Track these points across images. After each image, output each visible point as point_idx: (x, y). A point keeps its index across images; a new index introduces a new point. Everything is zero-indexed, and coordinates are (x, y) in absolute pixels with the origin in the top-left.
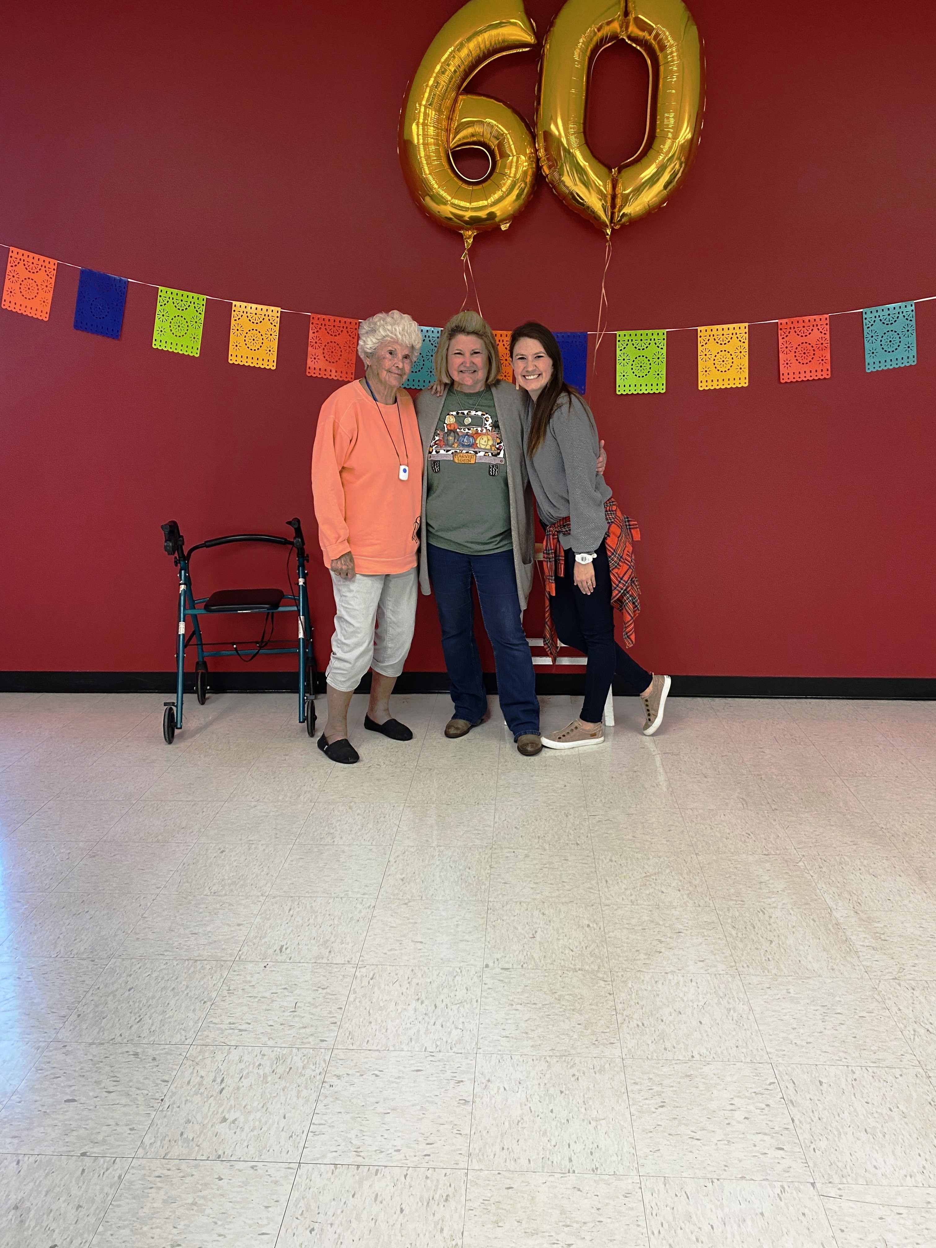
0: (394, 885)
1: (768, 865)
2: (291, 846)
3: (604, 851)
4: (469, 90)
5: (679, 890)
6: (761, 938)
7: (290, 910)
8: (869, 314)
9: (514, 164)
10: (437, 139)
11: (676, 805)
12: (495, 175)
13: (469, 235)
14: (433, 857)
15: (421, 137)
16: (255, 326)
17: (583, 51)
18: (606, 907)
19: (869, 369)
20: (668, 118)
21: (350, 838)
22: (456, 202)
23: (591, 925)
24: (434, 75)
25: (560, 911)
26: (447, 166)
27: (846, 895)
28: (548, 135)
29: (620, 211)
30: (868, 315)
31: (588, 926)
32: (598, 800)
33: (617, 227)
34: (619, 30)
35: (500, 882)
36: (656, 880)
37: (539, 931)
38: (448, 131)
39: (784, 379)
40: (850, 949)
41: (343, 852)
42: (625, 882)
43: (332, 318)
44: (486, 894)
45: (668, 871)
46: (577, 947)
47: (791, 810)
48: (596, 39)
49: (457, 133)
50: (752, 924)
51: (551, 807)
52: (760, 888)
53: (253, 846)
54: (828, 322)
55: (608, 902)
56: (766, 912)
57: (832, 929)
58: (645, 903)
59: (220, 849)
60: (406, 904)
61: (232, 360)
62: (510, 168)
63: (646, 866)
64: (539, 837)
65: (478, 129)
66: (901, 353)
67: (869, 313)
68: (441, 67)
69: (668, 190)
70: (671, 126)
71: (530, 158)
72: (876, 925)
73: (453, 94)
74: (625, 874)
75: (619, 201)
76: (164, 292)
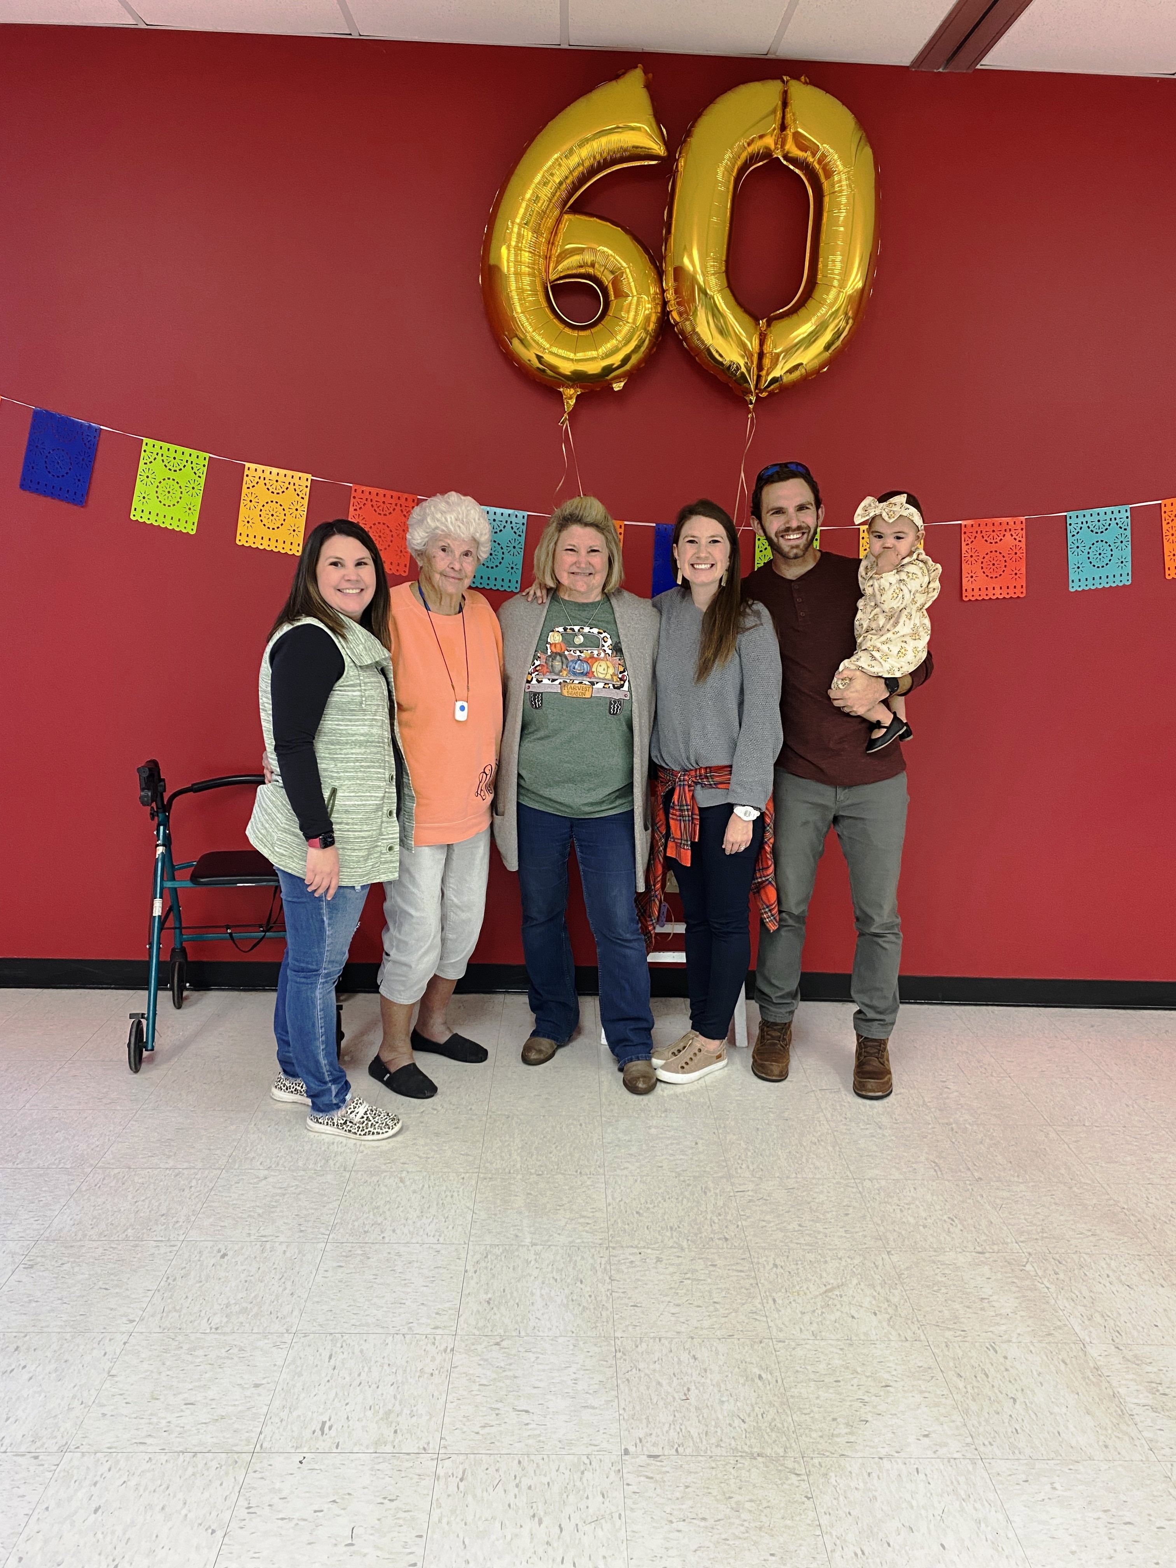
0: (478, 1312)
1: (986, 1269)
2: (323, 1245)
3: (764, 1249)
4: (576, 209)
5: (875, 1314)
6: (999, 1394)
7: (330, 1357)
8: (1075, 519)
9: (633, 307)
10: (533, 269)
11: (848, 1173)
12: (607, 318)
13: (570, 395)
14: (528, 1262)
15: (512, 264)
16: (275, 498)
17: (728, 170)
18: (781, 1345)
19: (1074, 587)
20: (833, 261)
21: (406, 1231)
22: (555, 350)
23: (764, 1376)
24: (533, 186)
25: (717, 1353)
26: (544, 304)
27: (1098, 1318)
28: (679, 271)
29: (768, 374)
30: (1073, 521)
31: (760, 1377)
32: (743, 1167)
33: (764, 394)
34: (772, 147)
35: (627, 1305)
36: (841, 1296)
37: (693, 1388)
38: (548, 258)
39: (967, 596)
40: (1122, 1411)
41: (399, 1255)
42: (800, 1301)
43: (382, 492)
44: (610, 1325)
45: (855, 1281)
46: (749, 1416)
47: (999, 1180)
48: (744, 156)
49: (559, 262)
50: (983, 1370)
51: (682, 1178)
52: (982, 1309)
53: (268, 1245)
54: (1024, 526)
55: (781, 1335)
56: (997, 1348)
57: (1091, 1377)
58: (833, 1337)
59: (219, 1251)
60: (497, 1344)
61: (241, 541)
62: (628, 312)
63: (824, 1274)
64: (671, 1228)
65: (588, 257)
66: (1113, 569)
67: (1074, 517)
68: (543, 176)
69: (830, 351)
70: (837, 272)
71: (654, 299)
72: (1149, 1368)
73: (557, 212)
74: (798, 1288)
75: (767, 362)
76: (150, 446)
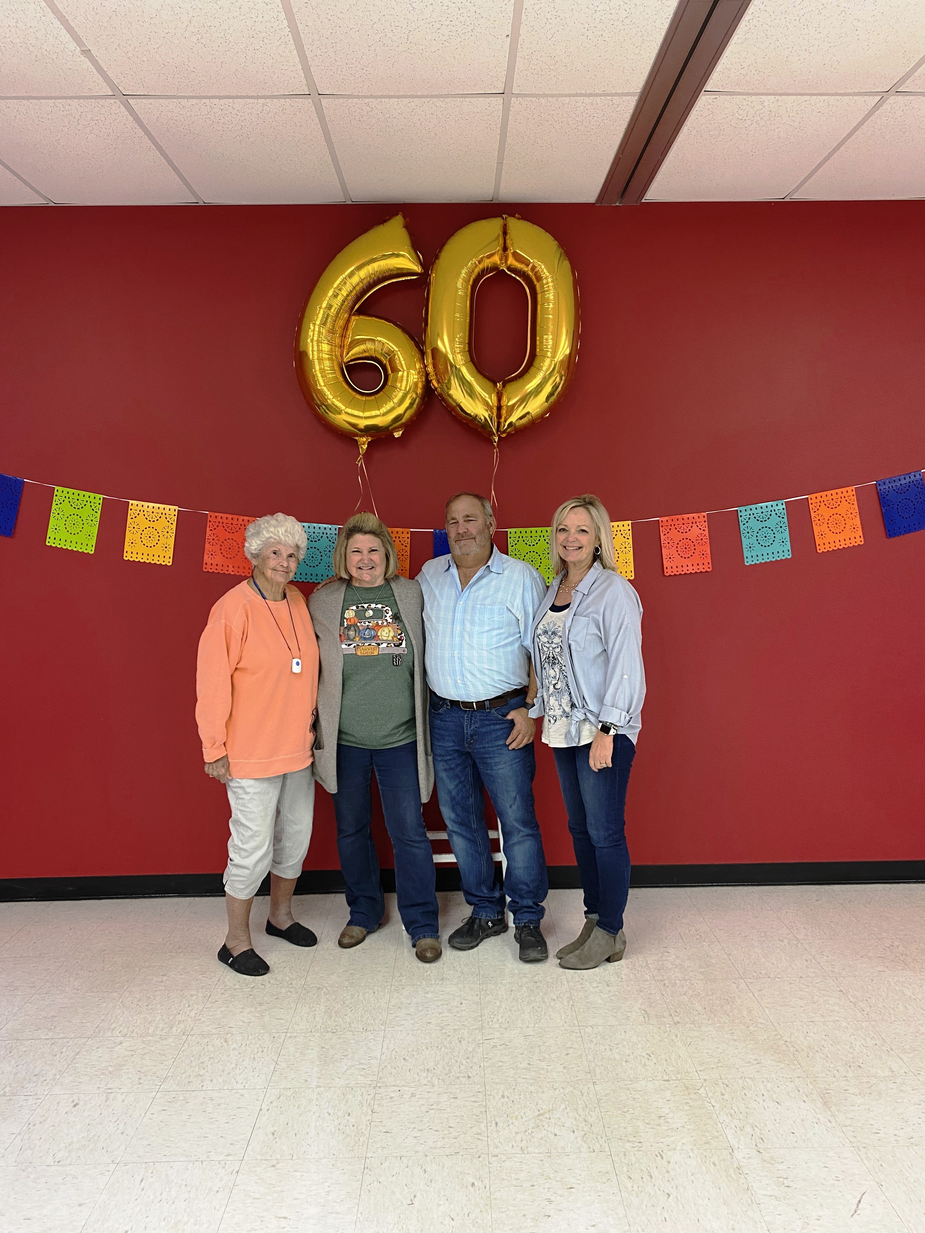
0: (264, 1141)
1: (668, 1094)
2: (154, 1094)
3: (497, 1084)
4: (361, 312)
5: (574, 1132)
6: (658, 1191)
7: (142, 1181)
8: (744, 512)
9: (405, 378)
10: (331, 355)
11: (575, 1022)
12: (387, 387)
13: (364, 442)
14: (311, 1101)
15: (315, 353)
16: (151, 524)
17: (466, 281)
18: (494, 1159)
19: (748, 562)
20: (547, 339)
21: (221, 1080)
22: (349, 411)
23: (476, 1184)
24: (327, 299)
25: (443, 1166)
26: (341, 379)
27: (748, 1129)
28: (435, 351)
29: (505, 421)
30: (743, 513)
31: (473, 1184)
32: (495, 1020)
33: (504, 435)
34: (499, 262)
35: (380, 1131)
36: (550, 1119)
37: (418, 1195)
38: (341, 347)
39: (668, 572)
40: (752, 1200)
41: (212, 1099)
42: (516, 1124)
43: (230, 516)
44: (365, 1148)
45: (563, 1106)
46: (458, 1215)
47: (693, 1023)
48: (477, 271)
49: (351, 348)
50: (649, 1172)
51: (444, 1031)
52: (659, 1125)
53: (112, 1096)
54: (706, 519)
55: (496, 1151)
56: (664, 1155)
57: (733, 1175)
58: (536, 1151)
59: (73, 1102)
60: (273, 1166)
61: (127, 557)
62: (401, 382)
63: (540, 1102)
64: (428, 1070)
65: (369, 345)
66: (777, 547)
67: (743, 511)
68: (334, 291)
69: (549, 402)
70: (549, 347)
71: (419, 373)
72: (780, 1167)
73: (346, 316)
74: (517, 1113)
75: (504, 412)
76: (59, 491)
